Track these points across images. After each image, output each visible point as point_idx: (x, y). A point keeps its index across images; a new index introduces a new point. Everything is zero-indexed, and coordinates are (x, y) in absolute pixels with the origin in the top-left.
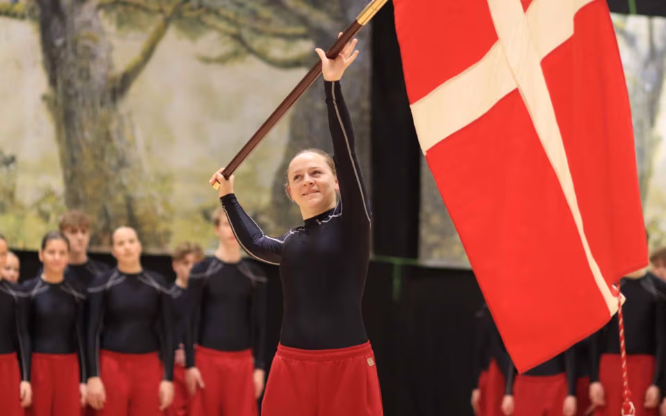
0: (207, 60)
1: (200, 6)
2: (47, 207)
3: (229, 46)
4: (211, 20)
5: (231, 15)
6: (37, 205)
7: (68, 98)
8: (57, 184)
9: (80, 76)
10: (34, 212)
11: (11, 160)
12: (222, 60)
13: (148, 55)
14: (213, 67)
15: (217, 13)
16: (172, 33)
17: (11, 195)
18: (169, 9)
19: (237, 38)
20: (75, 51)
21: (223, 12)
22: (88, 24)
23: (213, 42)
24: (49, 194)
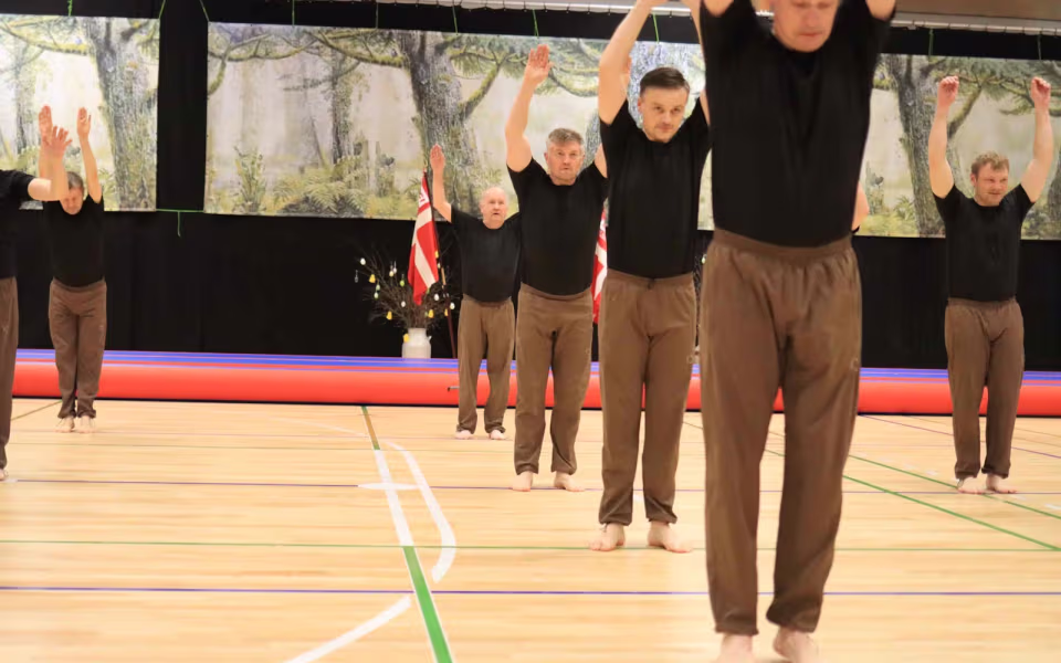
0: (1005, 112)
1: (1002, 77)
2: (902, 210)
3: (1021, 102)
4: (1009, 86)
5: (1022, 83)
6: (897, 208)
7: (916, 139)
8: (910, 195)
9: (925, 125)
10: (895, 213)
11: (881, 180)
12: (1015, 112)
13: (967, 110)
14: (1010, 116)
15: (1013, 82)
16: (983, 95)
17: (881, 202)
18: (981, 80)
19: (1026, 97)
20: (921, 110)
21: (1016, 80)
22: (929, 91)
23: (1010, 101)
24: (905, 201)
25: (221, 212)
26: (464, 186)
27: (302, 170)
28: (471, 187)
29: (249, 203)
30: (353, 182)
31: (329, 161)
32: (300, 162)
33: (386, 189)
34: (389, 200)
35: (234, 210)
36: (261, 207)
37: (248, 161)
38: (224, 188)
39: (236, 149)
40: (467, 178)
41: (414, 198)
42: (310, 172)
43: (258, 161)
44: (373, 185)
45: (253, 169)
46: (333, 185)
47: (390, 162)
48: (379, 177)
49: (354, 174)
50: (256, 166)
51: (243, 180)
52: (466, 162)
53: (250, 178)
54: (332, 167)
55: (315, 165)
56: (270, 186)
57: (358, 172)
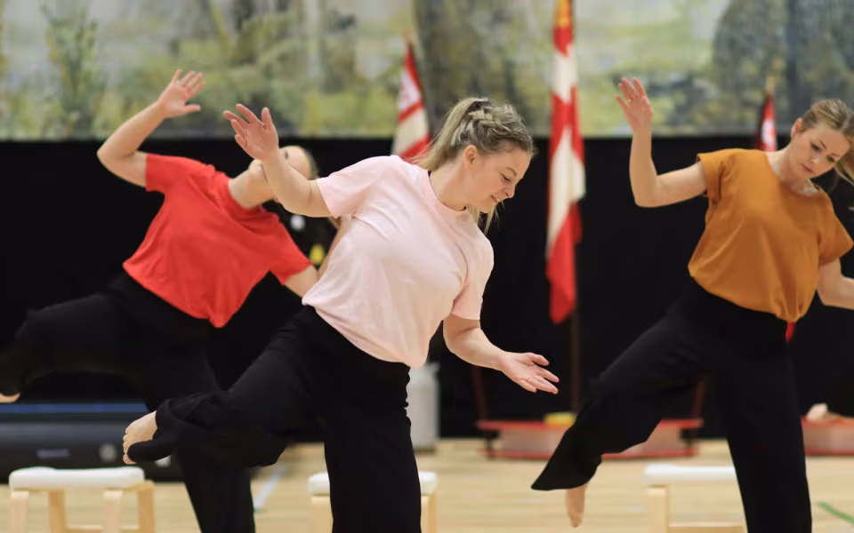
25: (21, 134)
26: (495, 64)
27: (174, 47)
28: (509, 67)
29: (74, 116)
30: (277, 68)
31: (226, 26)
32: (168, 31)
33: (341, 77)
34: (348, 99)
35: (45, 128)
36: (98, 122)
37: (69, 35)
38: (25, 87)
39: (45, 10)
40: (499, 50)
41: (394, 91)
42: (191, 49)
43: (88, 34)
44: (314, 71)
45: (80, 50)
46: (239, 74)
47: (346, 23)
48: (325, 54)
49: (276, 50)
50: (84, 43)
51: (60, 72)
52: (499, 17)
53: (73, 68)
54: (233, 40)
55: (201, 35)
56: (113, 80)
57: (285, 46)
